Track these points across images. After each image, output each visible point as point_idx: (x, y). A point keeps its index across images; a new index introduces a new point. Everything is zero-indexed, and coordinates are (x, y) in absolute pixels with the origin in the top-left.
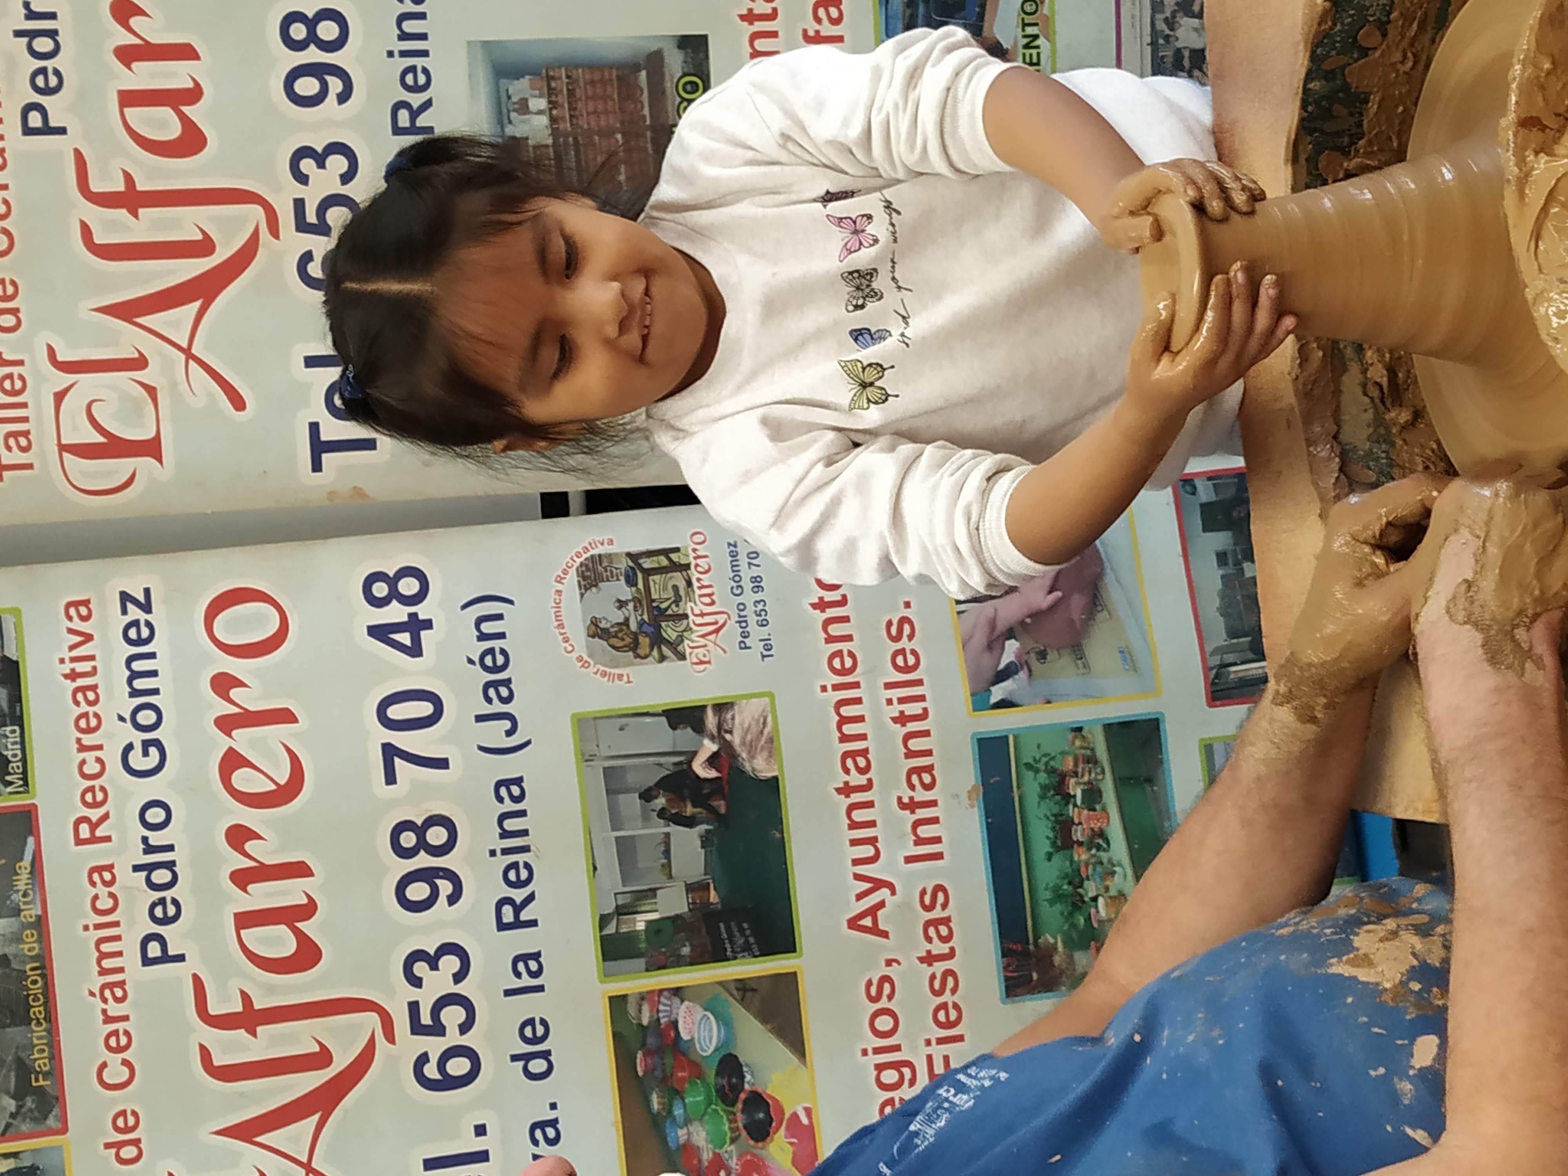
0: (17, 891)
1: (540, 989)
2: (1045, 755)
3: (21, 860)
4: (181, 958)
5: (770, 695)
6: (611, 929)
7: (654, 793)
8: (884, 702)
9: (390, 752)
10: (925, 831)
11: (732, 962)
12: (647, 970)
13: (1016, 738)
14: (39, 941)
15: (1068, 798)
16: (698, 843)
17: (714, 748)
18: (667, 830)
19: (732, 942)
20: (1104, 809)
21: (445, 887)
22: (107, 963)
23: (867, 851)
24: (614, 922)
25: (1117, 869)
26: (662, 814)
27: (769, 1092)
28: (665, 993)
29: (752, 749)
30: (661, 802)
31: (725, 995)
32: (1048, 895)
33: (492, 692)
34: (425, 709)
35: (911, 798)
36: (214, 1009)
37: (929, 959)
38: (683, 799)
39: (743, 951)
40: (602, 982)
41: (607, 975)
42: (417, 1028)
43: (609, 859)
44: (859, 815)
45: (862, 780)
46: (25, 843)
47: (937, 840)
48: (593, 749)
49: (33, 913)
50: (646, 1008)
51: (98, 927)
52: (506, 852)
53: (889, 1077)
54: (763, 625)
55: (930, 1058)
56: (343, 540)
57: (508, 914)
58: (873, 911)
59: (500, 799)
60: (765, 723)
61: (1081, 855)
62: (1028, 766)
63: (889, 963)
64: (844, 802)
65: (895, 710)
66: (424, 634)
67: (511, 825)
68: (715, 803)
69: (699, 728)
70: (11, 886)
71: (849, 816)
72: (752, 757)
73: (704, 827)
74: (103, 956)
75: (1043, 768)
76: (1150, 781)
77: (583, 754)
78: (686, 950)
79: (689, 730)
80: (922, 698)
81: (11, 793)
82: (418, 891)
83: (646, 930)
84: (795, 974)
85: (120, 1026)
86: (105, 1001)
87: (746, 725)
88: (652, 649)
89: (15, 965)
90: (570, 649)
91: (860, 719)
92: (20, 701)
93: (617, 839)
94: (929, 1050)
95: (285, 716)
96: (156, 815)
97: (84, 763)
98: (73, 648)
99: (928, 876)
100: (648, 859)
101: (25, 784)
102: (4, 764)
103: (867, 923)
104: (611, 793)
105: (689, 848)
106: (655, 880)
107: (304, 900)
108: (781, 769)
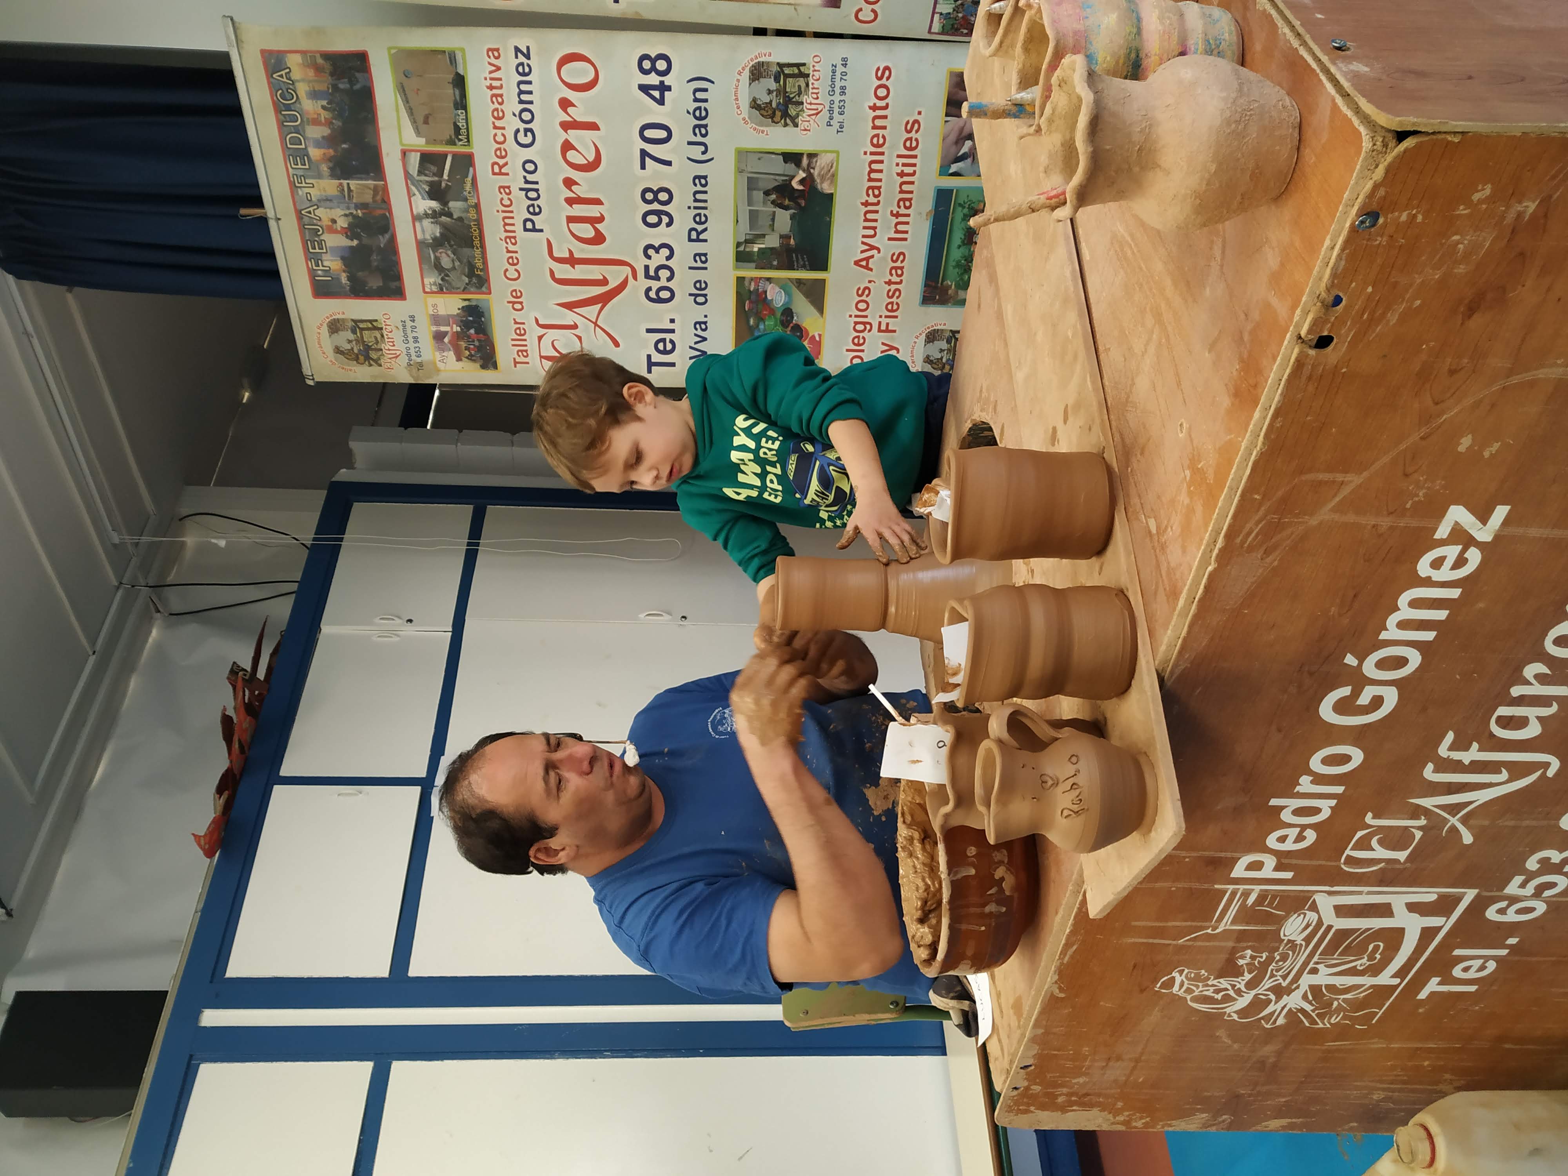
0: (466, 191)
1: (706, 269)
2: (970, 201)
3: (468, 177)
4: (541, 231)
5: (837, 152)
6: (741, 248)
7: (770, 193)
8: (895, 164)
9: (644, 154)
11: (796, 271)
12: (756, 268)
13: (957, 190)
14: (477, 214)
16: (789, 217)
17: (804, 175)
18: (775, 210)
19: (797, 263)
21: (665, 219)
22: (508, 228)
23: (871, 232)
24: (744, 246)
26: (773, 202)
27: (804, 325)
28: (763, 279)
29: (823, 178)
30: (773, 197)
31: (790, 284)
32: (954, 264)
33: (697, 130)
34: (663, 134)
35: (898, 212)
36: (556, 254)
37: (889, 283)
38: (784, 197)
39: (802, 267)
40: (734, 270)
41: (737, 267)
42: (648, 276)
43: (745, 219)
44: (870, 216)
45: (875, 200)
46: (469, 169)
47: (906, 232)
48: (743, 167)
49: (473, 201)
50: (753, 283)
51: (503, 211)
52: (695, 208)
53: (860, 327)
54: (841, 114)
55: (880, 323)
57: (694, 235)
58: (867, 259)
59: (695, 185)
60: (832, 167)
62: (960, 205)
63: (870, 282)
65: (899, 169)
66: (666, 94)
67: (698, 196)
68: (799, 201)
69: (798, 164)
70: (463, 188)
71: (865, 216)
72: (822, 182)
74: (506, 224)
75: (967, 206)
77: (738, 168)
78: (776, 263)
79: (793, 165)
80: (914, 165)
81: (461, 145)
82: (653, 219)
83: (758, 251)
84: (825, 280)
85: (514, 255)
86: (507, 243)
87: (822, 166)
88: (781, 119)
89: (466, 222)
90: (739, 113)
91: (881, 171)
92: (465, 97)
93: (750, 210)
94: (880, 320)
95: (594, 127)
96: (530, 167)
97: (495, 135)
98: (491, 72)
99: (897, 247)
100: (764, 221)
101: (468, 141)
102: (457, 129)
103: (864, 264)
104: (750, 189)
105: (784, 219)
106: (766, 232)
107: (599, 215)
108: (836, 190)
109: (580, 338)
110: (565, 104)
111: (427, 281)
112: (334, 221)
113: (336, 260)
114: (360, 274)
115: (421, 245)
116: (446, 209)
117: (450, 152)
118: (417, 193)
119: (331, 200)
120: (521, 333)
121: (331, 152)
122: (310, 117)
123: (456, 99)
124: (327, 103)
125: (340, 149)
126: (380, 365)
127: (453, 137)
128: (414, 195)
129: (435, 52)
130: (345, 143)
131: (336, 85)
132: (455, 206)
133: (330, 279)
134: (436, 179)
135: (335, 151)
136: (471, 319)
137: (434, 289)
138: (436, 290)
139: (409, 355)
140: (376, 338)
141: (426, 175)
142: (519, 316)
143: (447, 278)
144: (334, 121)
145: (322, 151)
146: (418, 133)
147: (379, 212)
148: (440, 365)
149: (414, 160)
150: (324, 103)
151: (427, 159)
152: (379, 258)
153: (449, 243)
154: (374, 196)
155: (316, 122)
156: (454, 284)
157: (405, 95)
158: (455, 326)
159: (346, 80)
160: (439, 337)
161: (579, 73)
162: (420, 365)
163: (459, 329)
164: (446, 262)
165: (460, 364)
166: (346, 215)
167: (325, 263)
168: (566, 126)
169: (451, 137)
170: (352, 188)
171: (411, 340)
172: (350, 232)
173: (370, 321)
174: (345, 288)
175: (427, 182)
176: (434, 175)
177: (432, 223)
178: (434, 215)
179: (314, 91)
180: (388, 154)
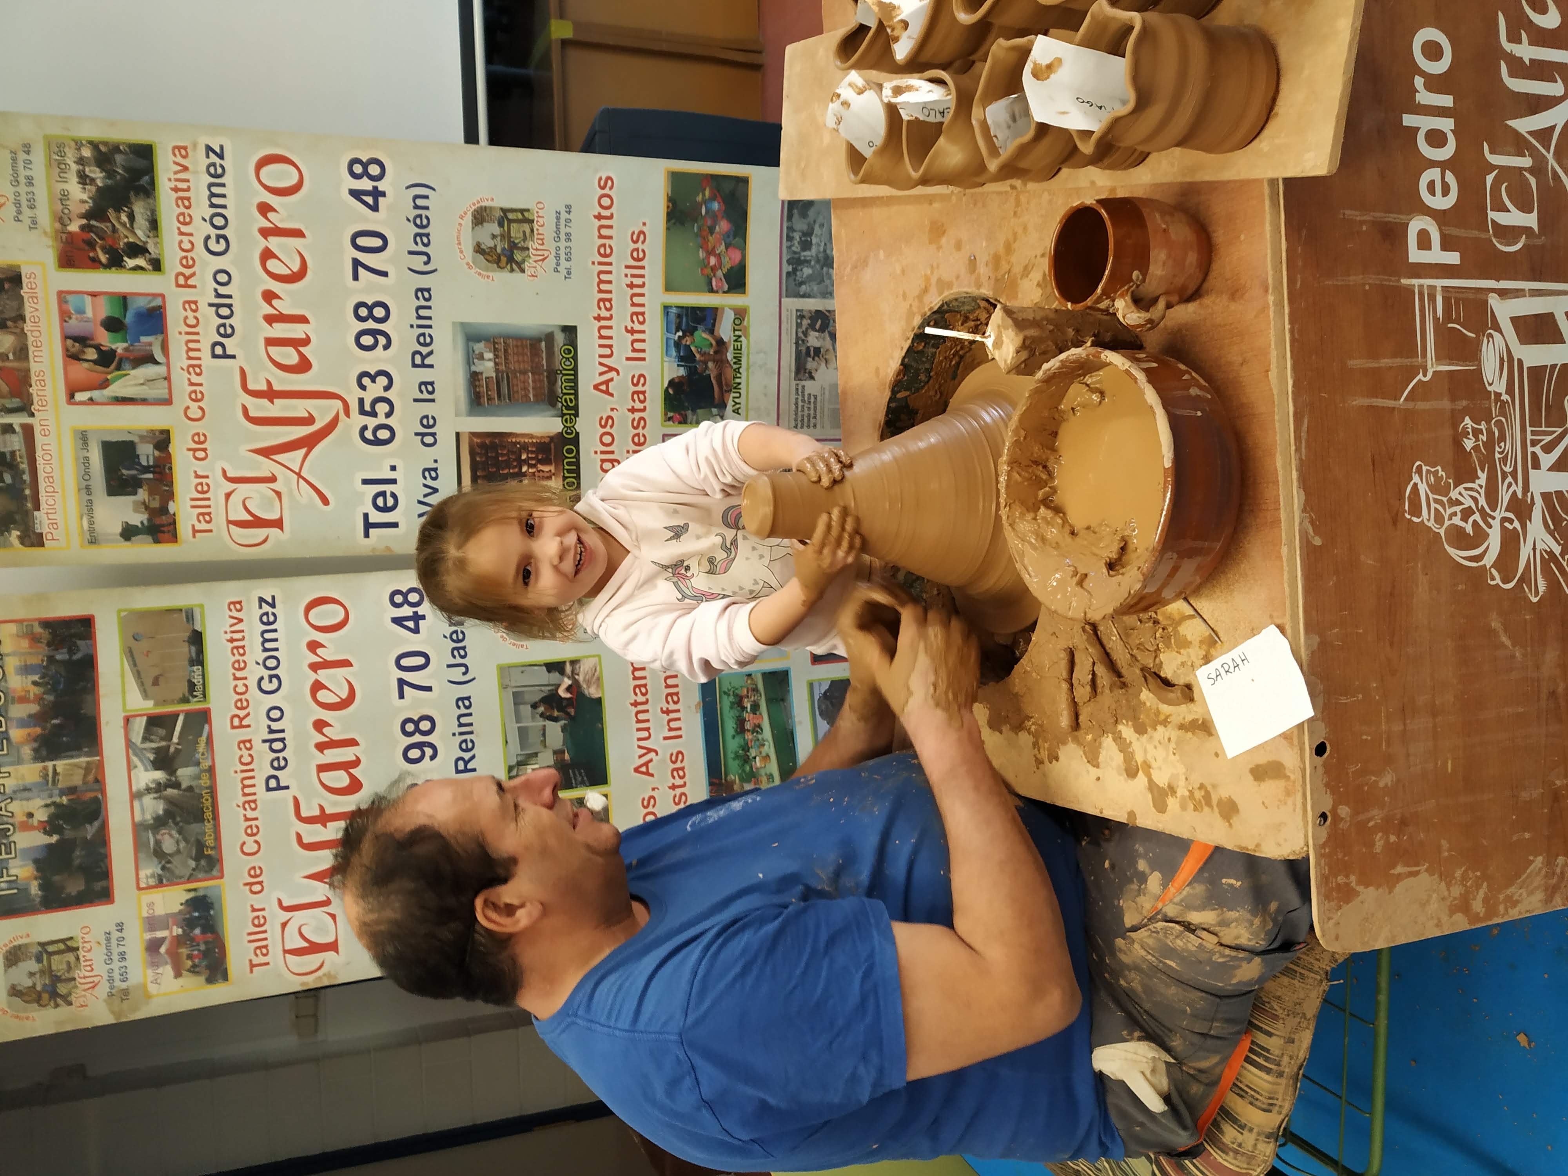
0: (199, 753)
2: (733, 687)
3: (201, 736)
4: (287, 788)
5: (599, 656)
7: (538, 705)
9: (401, 682)
10: (673, 725)
11: (575, 790)
14: (210, 779)
15: (744, 708)
16: (560, 729)
17: (570, 682)
18: (544, 723)
19: (576, 779)
20: (761, 714)
21: (429, 751)
22: (247, 791)
23: (645, 734)
24: (516, 769)
25: (766, 743)
26: (542, 715)
29: (589, 683)
30: (541, 709)
32: (732, 756)
33: (456, 653)
34: (421, 661)
35: (667, 708)
36: (304, 813)
37: (673, 787)
38: (552, 708)
39: (580, 784)
43: (514, 738)
44: (641, 717)
45: (643, 699)
46: (203, 727)
47: (680, 729)
48: (508, 683)
49: (207, 764)
51: (243, 771)
52: (461, 734)
56: (379, 573)
57: (461, 765)
58: (646, 764)
59: (459, 707)
60: (595, 671)
61: (749, 736)
62: (725, 693)
63: (653, 789)
64: (634, 710)
66: (421, 622)
67: (464, 720)
68: (569, 710)
69: (562, 672)
70: (195, 750)
71: (636, 716)
72: (589, 687)
73: (563, 722)
74: (245, 786)
75: (731, 693)
76: (783, 700)
77: (502, 685)
79: (557, 673)
81: (196, 702)
82: (414, 754)
84: (607, 795)
85: (253, 823)
86: (245, 809)
87: (586, 670)
89: (197, 791)
92: (202, 652)
93: (519, 728)
95: (346, 663)
96: (275, 714)
97: (236, 686)
98: (232, 626)
99: (674, 746)
100: (534, 738)
101: (205, 696)
102: (192, 686)
103: (643, 770)
104: (516, 704)
105: (555, 732)
106: (537, 748)
107: (354, 758)
108: (603, 693)
109: (333, 917)
110: (313, 646)
111: (143, 874)
112: (30, 815)
113: (25, 865)
114: (56, 878)
115: (138, 829)
116: (173, 779)
117: (182, 711)
118: (139, 764)
119: (29, 790)
120: (259, 923)
121: (38, 730)
122: (17, 695)
123: (191, 657)
124: (40, 678)
125: (49, 726)
126: (70, 1004)
127: (187, 694)
128: (136, 767)
129: (170, 611)
130: (56, 718)
131: (53, 656)
132: (185, 774)
133: (15, 891)
134: (163, 744)
135: (44, 729)
136: (196, 914)
137: (152, 882)
138: (154, 884)
139: (111, 980)
140: (68, 963)
141: (152, 741)
142: (257, 901)
143: (168, 866)
144: (45, 696)
145: (27, 731)
146: (146, 695)
147: (91, 795)
148: (152, 989)
149: (139, 725)
150: (36, 678)
151: (154, 722)
152: (83, 853)
153: (174, 819)
154: (85, 775)
155: (23, 700)
156: (177, 872)
157: (133, 658)
158: (175, 928)
159: (65, 650)
160: (153, 947)
161: (329, 615)
162: (125, 992)
163: (180, 931)
164: (169, 845)
165: (180, 981)
166: (47, 806)
167: (12, 872)
168: (314, 667)
169: (184, 695)
170: (59, 770)
171: (115, 957)
172: (50, 827)
173: (63, 941)
174: (34, 900)
175: (153, 749)
176: (162, 739)
177: (155, 798)
178: (159, 788)
179: (26, 666)
180: (107, 723)
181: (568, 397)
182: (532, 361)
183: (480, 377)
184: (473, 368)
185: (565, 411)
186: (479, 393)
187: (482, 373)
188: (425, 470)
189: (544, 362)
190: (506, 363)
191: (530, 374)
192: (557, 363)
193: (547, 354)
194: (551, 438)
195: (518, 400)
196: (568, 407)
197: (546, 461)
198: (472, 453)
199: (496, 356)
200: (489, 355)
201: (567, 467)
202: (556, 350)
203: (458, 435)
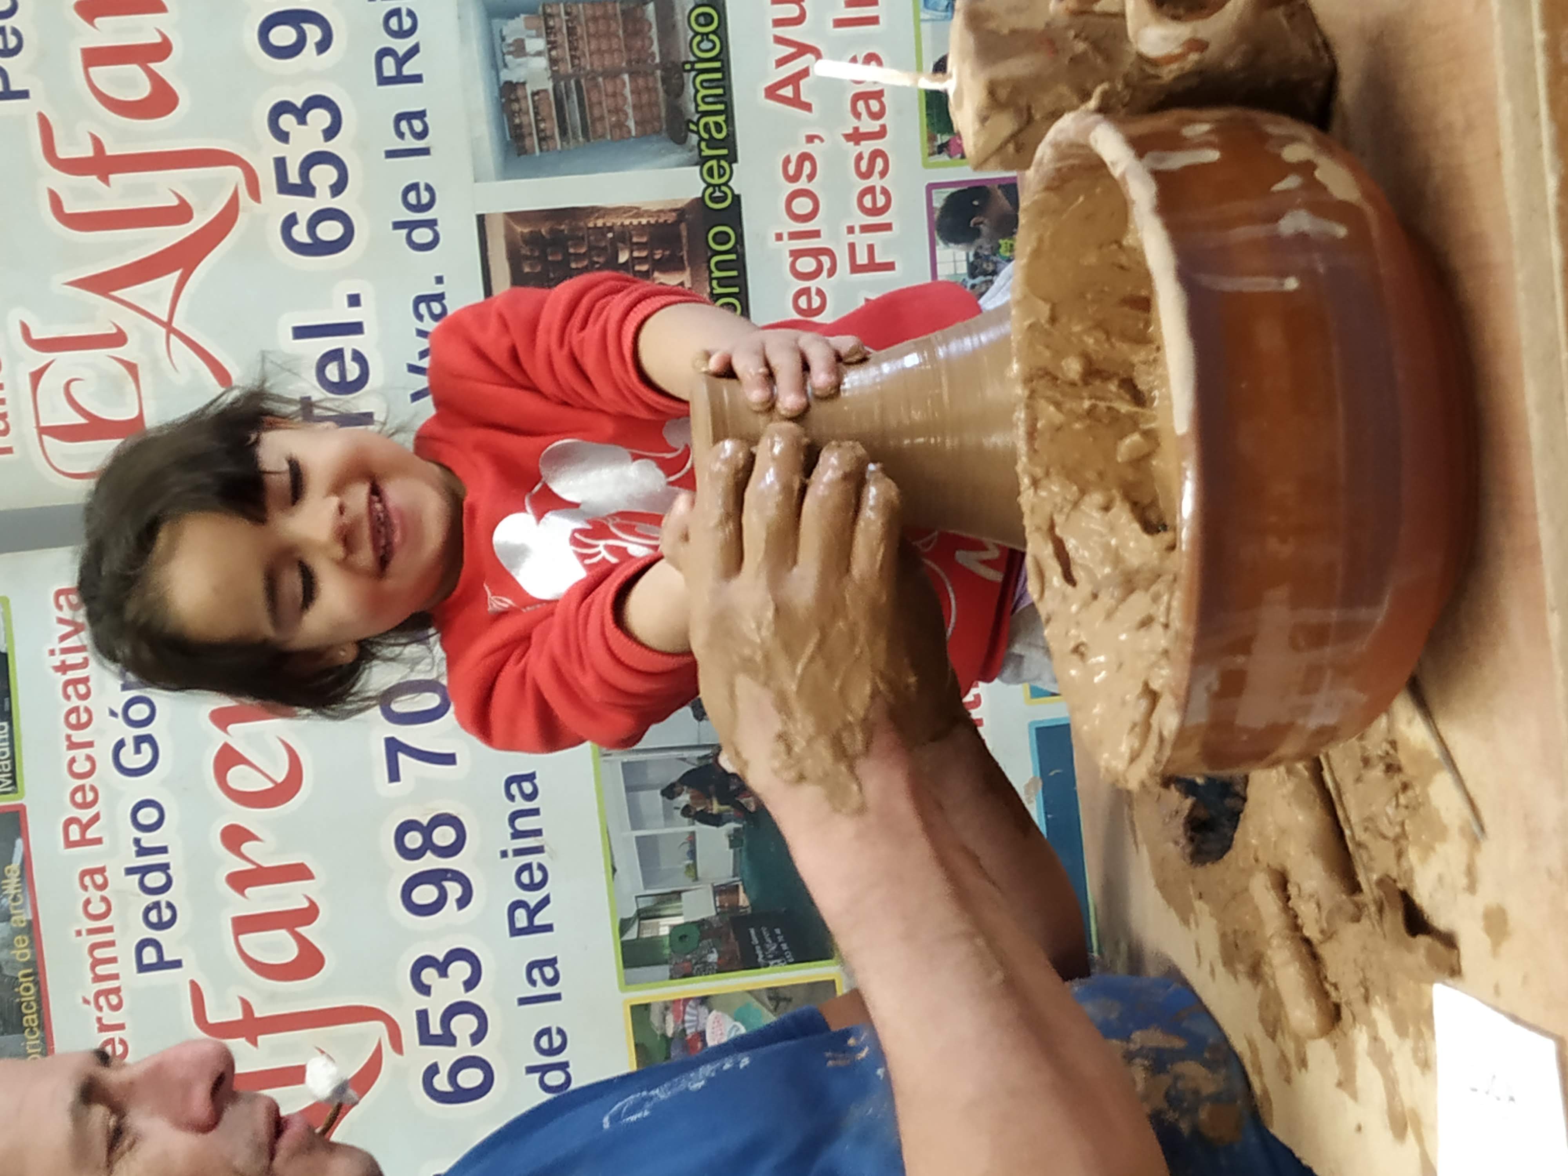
0: (7, 896)
1: (557, 997)
3: (10, 863)
4: (177, 964)
6: (632, 934)
7: (677, 789)
9: (394, 747)
11: (762, 970)
12: (671, 978)
14: (30, 946)
16: (726, 843)
19: (764, 949)
21: (454, 890)
22: (101, 970)
24: (636, 926)
26: (686, 811)
28: (691, 1003)
30: (684, 799)
31: (756, 1004)
34: (430, 701)
36: (213, 1017)
38: (709, 797)
39: (775, 958)
40: (622, 990)
41: (628, 983)
42: (426, 1038)
43: (630, 862)
46: (13, 845)
49: (24, 918)
50: (670, 1018)
51: (91, 932)
52: (518, 852)
57: (521, 919)
59: (511, 798)
67: (522, 824)
68: (744, 800)
73: (731, 826)
74: (96, 962)
78: (713, 957)
82: (425, 894)
83: (670, 935)
84: (833, 982)
85: (118, 1035)
86: (100, 1009)
89: (7, 972)
92: (9, 695)
93: (639, 839)
96: (147, 816)
97: (73, 761)
100: (672, 860)
101: (14, 783)
104: (630, 788)
105: (716, 848)
106: (680, 882)
107: (305, 904)
168: (222, 718)
181: (711, 120)
182: (629, 49)
183: (520, 93)
184: (506, 75)
185: (707, 152)
186: (520, 126)
187: (524, 84)
188: (419, 300)
189: (655, 48)
190: (573, 57)
191: (626, 77)
192: (683, 46)
193: (660, 30)
194: (681, 213)
195: (603, 136)
196: (712, 143)
197: (672, 264)
198: (514, 258)
199: (552, 45)
200: (537, 44)
201: (717, 274)
202: (680, 18)
203: (481, 219)
